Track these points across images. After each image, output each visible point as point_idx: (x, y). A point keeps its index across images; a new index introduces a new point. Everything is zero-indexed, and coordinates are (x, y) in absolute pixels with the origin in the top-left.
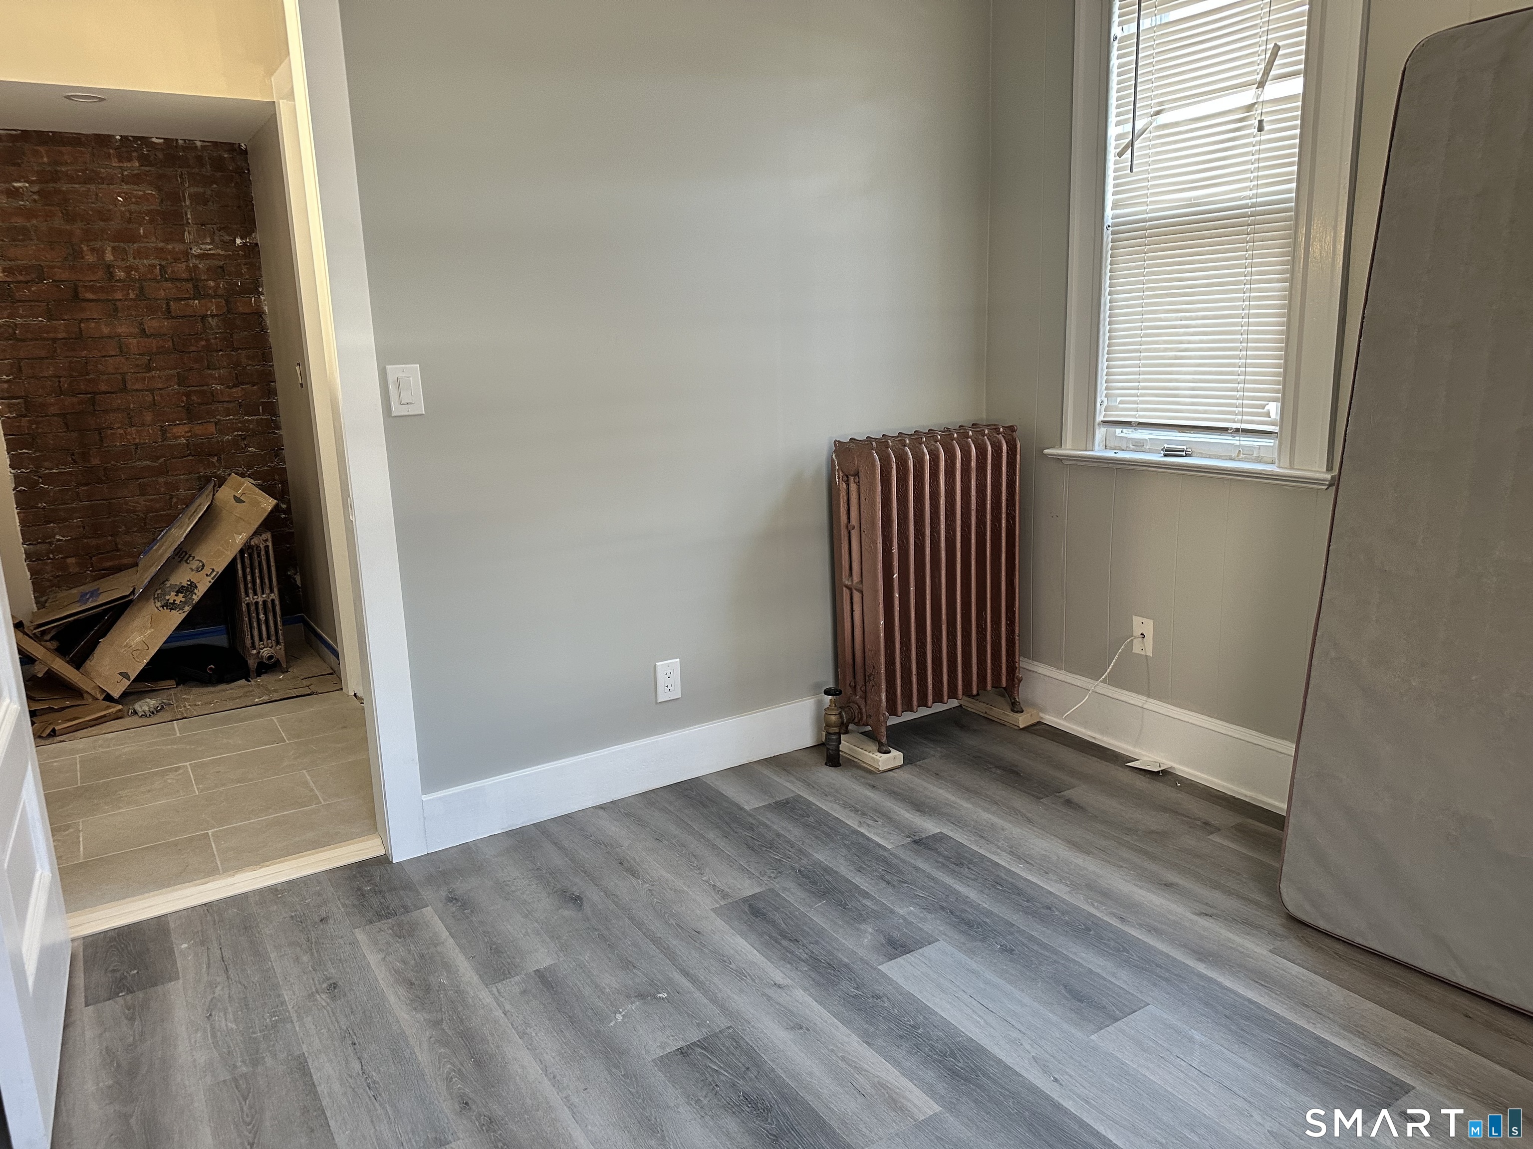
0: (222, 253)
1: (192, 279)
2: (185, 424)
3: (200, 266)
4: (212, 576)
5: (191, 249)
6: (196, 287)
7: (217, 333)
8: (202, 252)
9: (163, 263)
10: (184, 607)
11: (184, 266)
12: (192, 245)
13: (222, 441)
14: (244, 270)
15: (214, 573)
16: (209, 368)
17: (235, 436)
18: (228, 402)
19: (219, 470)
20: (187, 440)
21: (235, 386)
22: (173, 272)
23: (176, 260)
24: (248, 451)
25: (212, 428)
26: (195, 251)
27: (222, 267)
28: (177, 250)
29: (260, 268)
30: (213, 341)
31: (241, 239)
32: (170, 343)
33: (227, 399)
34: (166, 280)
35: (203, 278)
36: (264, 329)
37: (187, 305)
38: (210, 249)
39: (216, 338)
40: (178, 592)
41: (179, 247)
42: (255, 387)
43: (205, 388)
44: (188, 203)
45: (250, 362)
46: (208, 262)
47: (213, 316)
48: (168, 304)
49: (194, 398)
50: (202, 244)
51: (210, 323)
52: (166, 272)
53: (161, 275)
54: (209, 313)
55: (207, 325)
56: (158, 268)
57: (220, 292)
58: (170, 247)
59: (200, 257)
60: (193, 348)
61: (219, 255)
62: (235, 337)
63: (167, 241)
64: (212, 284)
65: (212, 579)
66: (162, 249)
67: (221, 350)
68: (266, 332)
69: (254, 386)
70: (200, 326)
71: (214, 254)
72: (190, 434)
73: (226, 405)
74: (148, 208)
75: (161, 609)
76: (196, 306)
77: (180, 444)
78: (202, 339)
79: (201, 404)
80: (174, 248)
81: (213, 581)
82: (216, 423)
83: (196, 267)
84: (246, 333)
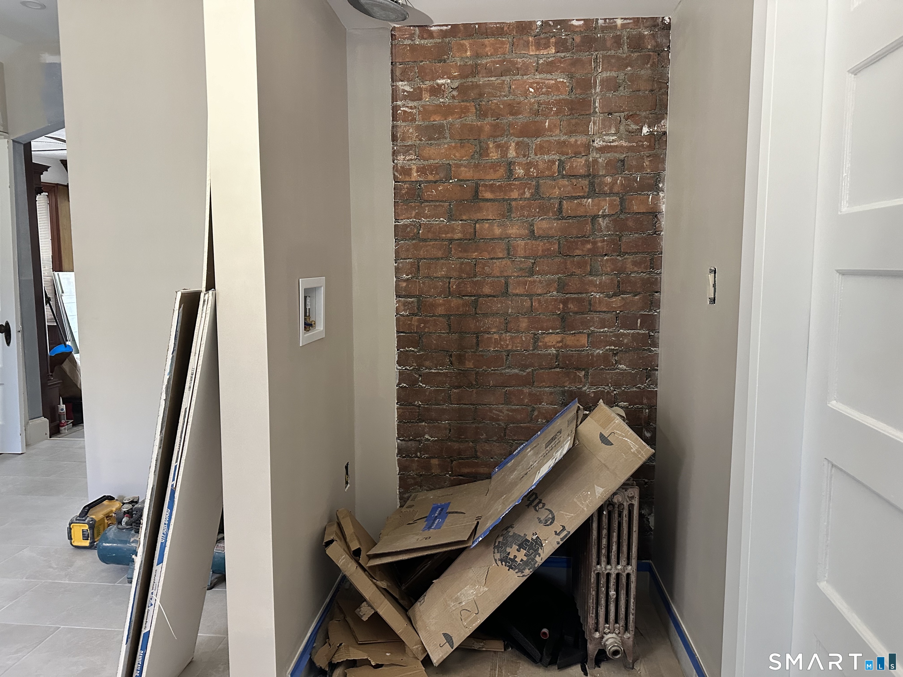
0: (624, 143)
1: (588, 176)
2: (558, 333)
3: (600, 160)
4: (562, 535)
5: (593, 141)
6: (592, 184)
7: (605, 235)
8: (604, 144)
9: (563, 158)
10: (524, 569)
11: (583, 161)
12: (595, 137)
13: (592, 355)
14: (646, 163)
15: (565, 533)
16: (591, 274)
17: (607, 350)
18: (604, 312)
19: (584, 386)
20: (556, 351)
21: (615, 295)
22: (571, 167)
23: (577, 154)
24: (618, 369)
25: (584, 340)
26: (598, 143)
27: (623, 161)
28: (579, 143)
29: (663, 161)
30: (600, 244)
31: (649, 127)
32: (556, 246)
33: (605, 309)
34: (563, 177)
35: (601, 174)
36: (657, 231)
37: (580, 204)
38: (614, 141)
39: (604, 241)
40: (521, 546)
41: (581, 139)
42: (636, 297)
43: (584, 295)
44: (598, 90)
45: (636, 269)
46: (609, 155)
47: (604, 216)
48: (560, 204)
49: (571, 306)
50: (605, 135)
51: (599, 224)
52: (564, 169)
53: (559, 172)
54: (600, 213)
55: (596, 226)
56: (557, 163)
57: (616, 189)
58: (572, 140)
59: (602, 150)
60: (578, 252)
61: (622, 146)
62: (624, 239)
63: (570, 133)
64: (609, 179)
65: (562, 539)
66: (564, 142)
67: (605, 255)
68: (659, 235)
69: (635, 296)
70: (589, 227)
71: (616, 146)
72: (561, 344)
73: (603, 315)
74: (558, 98)
75: (499, 563)
76: (589, 206)
77: (550, 354)
78: (588, 242)
79: (576, 313)
80: (576, 141)
81: (561, 543)
82: (589, 335)
83: (595, 161)
84: (637, 235)
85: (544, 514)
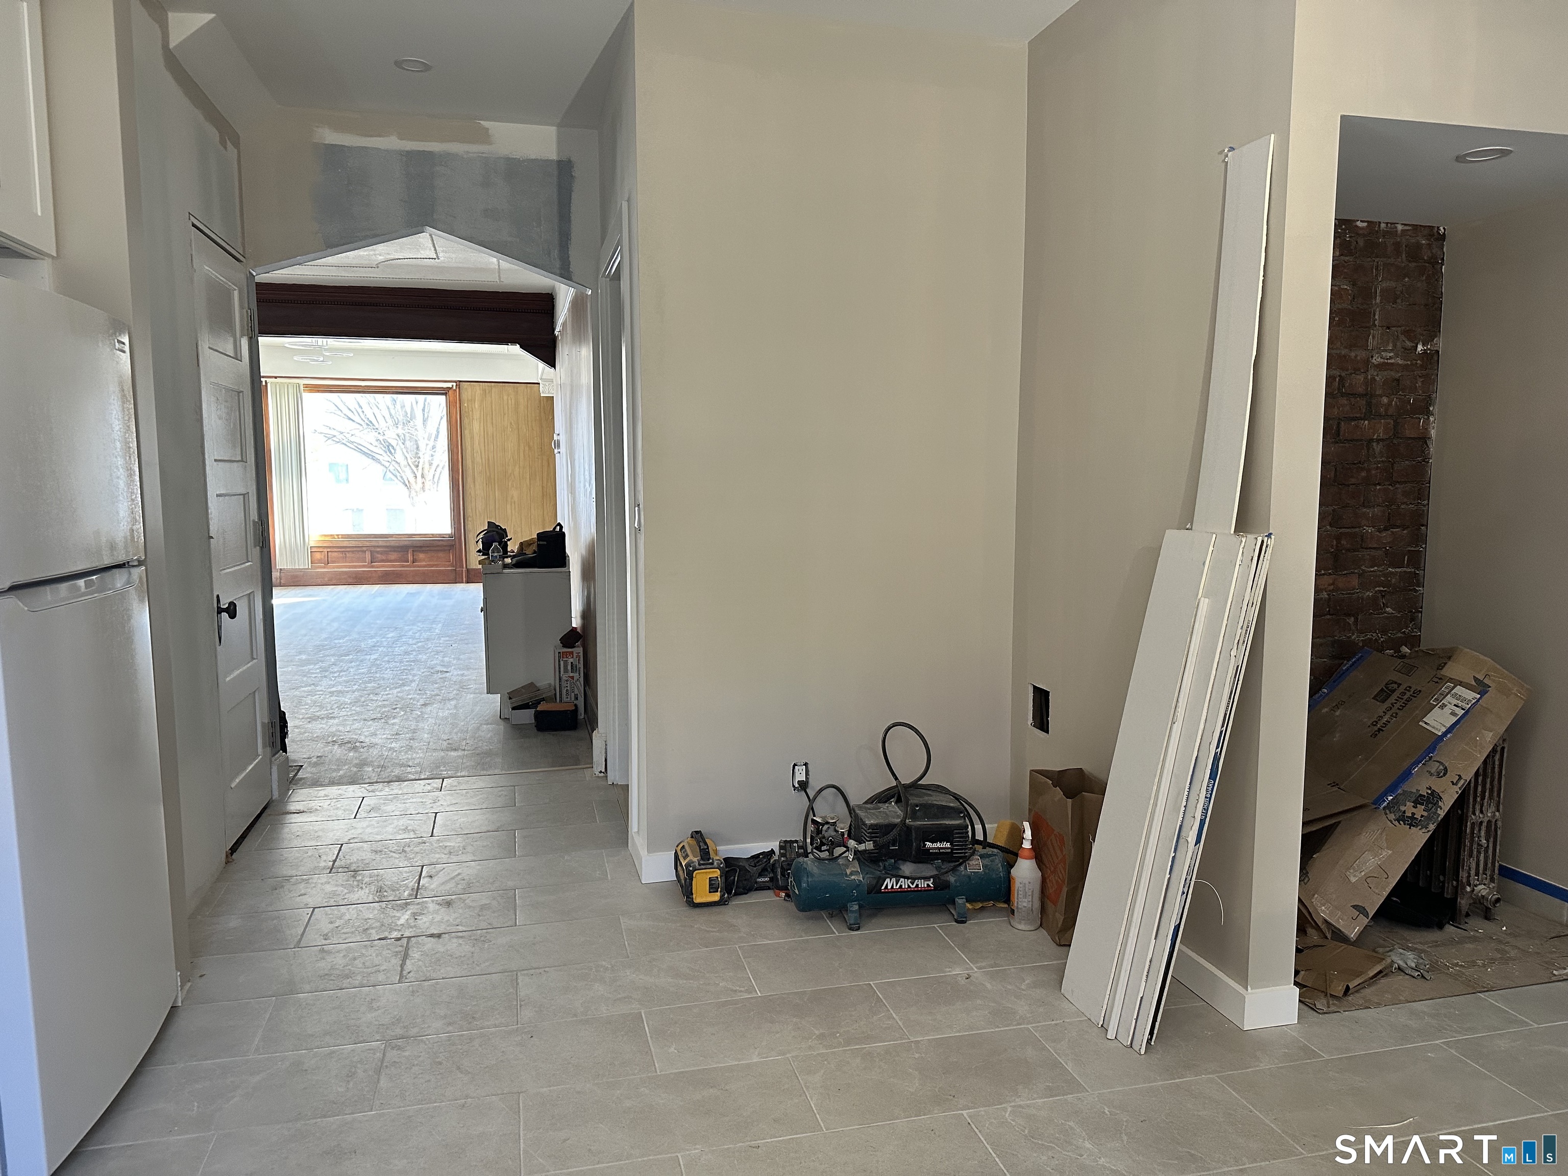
0: (1400, 362)
1: (1366, 395)
2: (1330, 574)
3: (1377, 379)
4: (1459, 785)
5: (1372, 357)
6: (1369, 404)
7: (1379, 462)
8: (1382, 360)
9: (1343, 374)
10: (1428, 824)
11: (1361, 378)
12: (1374, 353)
13: (1362, 598)
14: (1419, 384)
15: (1462, 782)
16: (1364, 506)
17: (1376, 592)
18: (1374, 548)
19: (1353, 634)
20: (1328, 595)
21: (1386, 529)
22: (1351, 384)
23: (1356, 370)
24: (1385, 612)
25: (1355, 582)
26: (1376, 360)
27: (1398, 380)
28: (1359, 358)
29: (1435, 381)
30: (1373, 472)
31: (1423, 345)
32: (1333, 474)
33: (1375, 546)
34: (1343, 395)
35: (1377, 393)
36: (1426, 459)
37: (1357, 426)
38: (1391, 358)
39: (1377, 468)
40: (1416, 803)
41: (1361, 354)
42: (1405, 532)
43: (1357, 530)
44: (1378, 301)
45: (1405, 500)
46: (1385, 373)
47: (1378, 441)
48: (1339, 424)
49: (1344, 542)
50: (1383, 351)
51: (1373, 449)
52: (1343, 386)
53: (1339, 389)
54: (1375, 437)
55: (1371, 451)
56: (1337, 380)
57: (1390, 413)
58: (1353, 354)
59: (1381, 367)
60: (1353, 481)
61: (1398, 364)
62: (1396, 467)
63: (1351, 347)
64: (1385, 400)
65: (1460, 788)
66: (1345, 356)
67: (1379, 484)
68: (1428, 462)
69: (1403, 530)
70: (1364, 452)
71: (1392, 364)
72: (1333, 586)
73: (1373, 553)
74: (1340, 307)
75: (1396, 823)
76: (1365, 428)
77: (1322, 598)
78: (1363, 469)
79: (1348, 550)
80: (1356, 356)
81: (1460, 792)
82: (1360, 575)
83: (1373, 379)
84: (1407, 462)
85: (1434, 767)
